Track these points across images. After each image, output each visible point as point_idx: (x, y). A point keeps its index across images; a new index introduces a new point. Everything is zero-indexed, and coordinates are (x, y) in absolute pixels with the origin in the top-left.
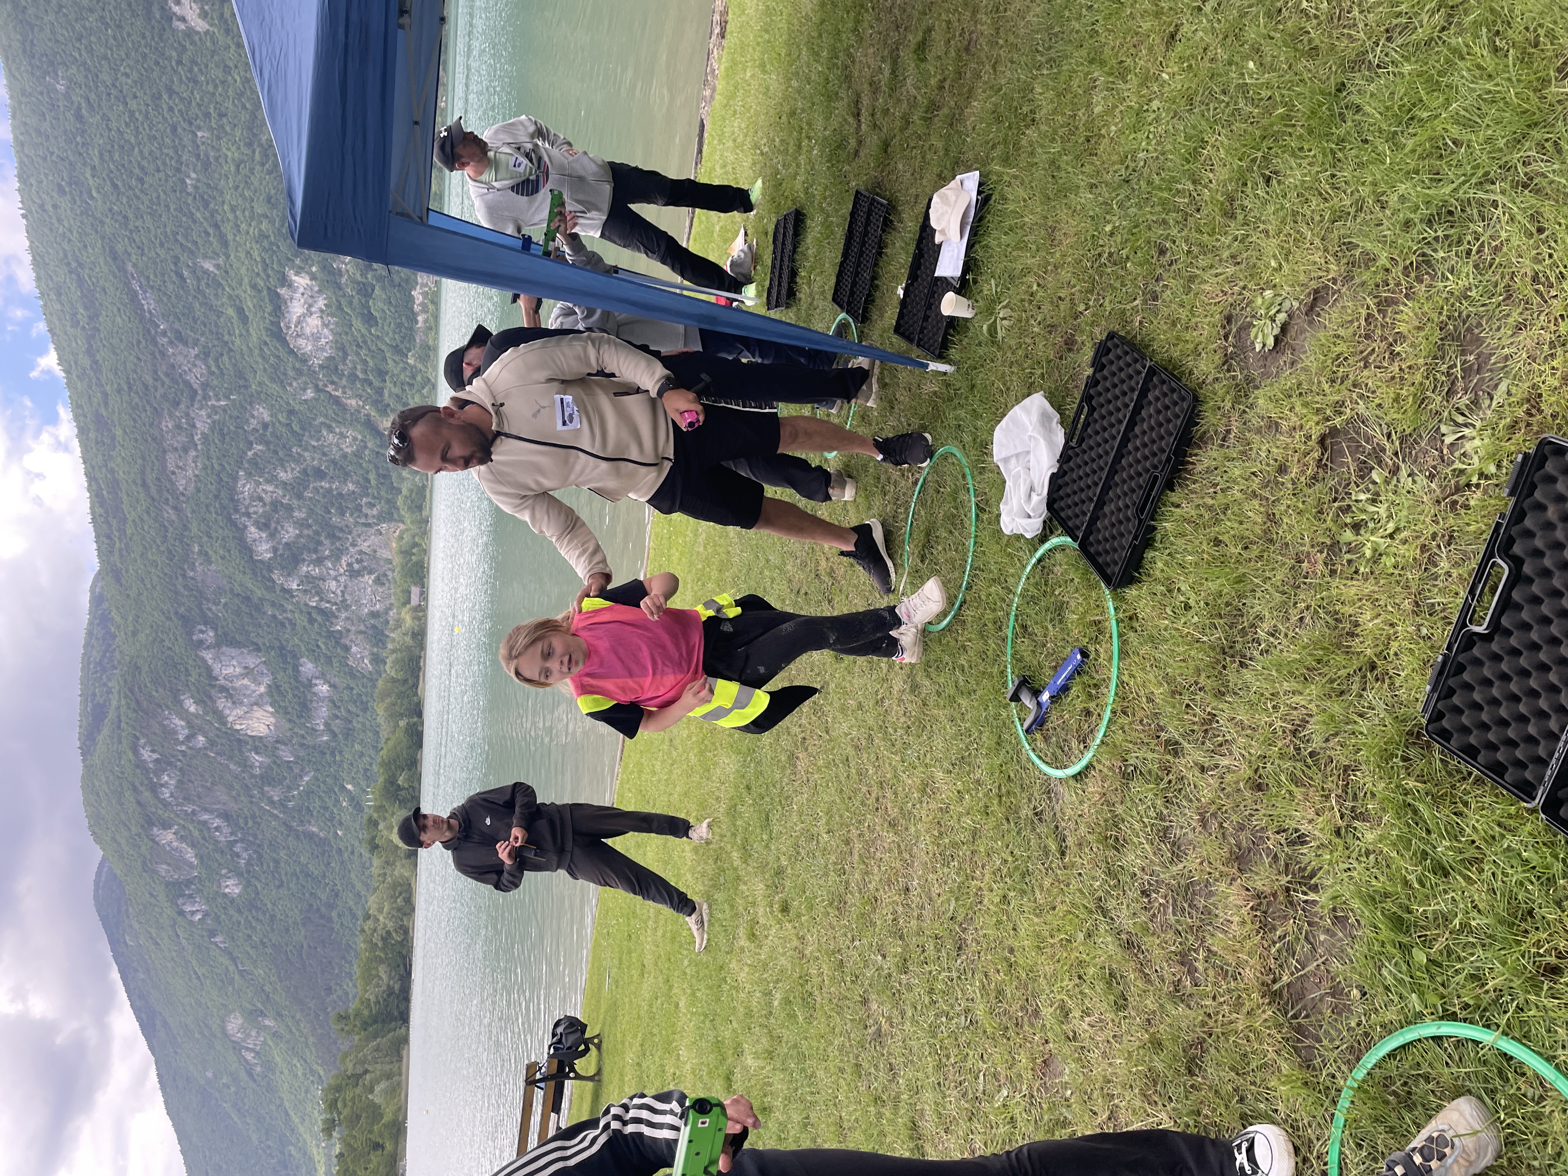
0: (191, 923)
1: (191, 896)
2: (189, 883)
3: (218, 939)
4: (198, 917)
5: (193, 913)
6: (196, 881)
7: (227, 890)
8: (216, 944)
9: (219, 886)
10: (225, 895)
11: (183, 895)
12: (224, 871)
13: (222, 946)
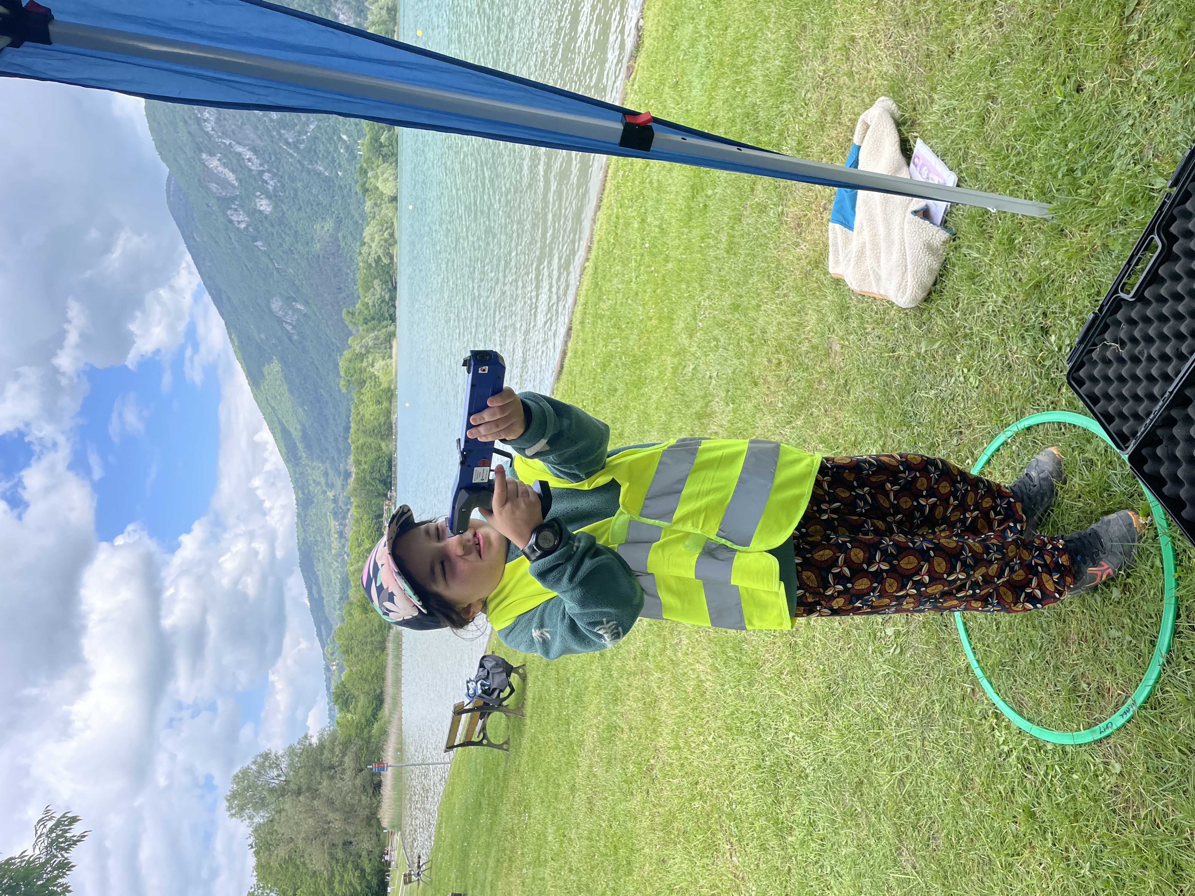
0: (238, 229)
1: (236, 210)
2: (233, 199)
3: (259, 243)
4: (243, 226)
5: (239, 222)
6: (239, 198)
7: (261, 208)
8: (257, 246)
9: (255, 205)
10: (261, 212)
11: (231, 209)
12: (258, 193)
13: (262, 248)
